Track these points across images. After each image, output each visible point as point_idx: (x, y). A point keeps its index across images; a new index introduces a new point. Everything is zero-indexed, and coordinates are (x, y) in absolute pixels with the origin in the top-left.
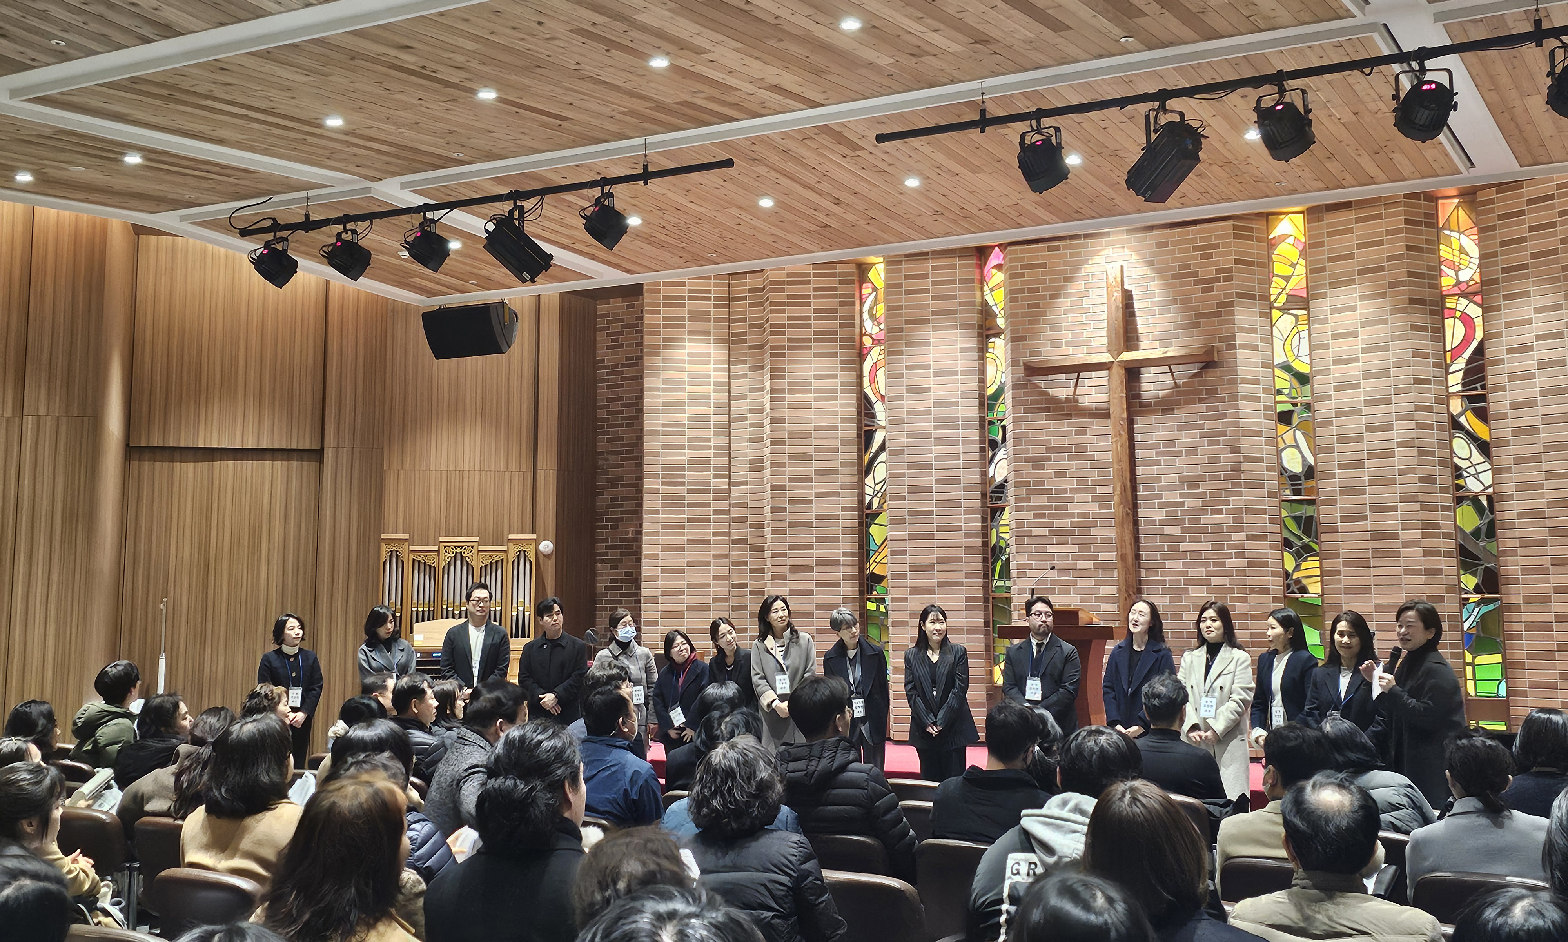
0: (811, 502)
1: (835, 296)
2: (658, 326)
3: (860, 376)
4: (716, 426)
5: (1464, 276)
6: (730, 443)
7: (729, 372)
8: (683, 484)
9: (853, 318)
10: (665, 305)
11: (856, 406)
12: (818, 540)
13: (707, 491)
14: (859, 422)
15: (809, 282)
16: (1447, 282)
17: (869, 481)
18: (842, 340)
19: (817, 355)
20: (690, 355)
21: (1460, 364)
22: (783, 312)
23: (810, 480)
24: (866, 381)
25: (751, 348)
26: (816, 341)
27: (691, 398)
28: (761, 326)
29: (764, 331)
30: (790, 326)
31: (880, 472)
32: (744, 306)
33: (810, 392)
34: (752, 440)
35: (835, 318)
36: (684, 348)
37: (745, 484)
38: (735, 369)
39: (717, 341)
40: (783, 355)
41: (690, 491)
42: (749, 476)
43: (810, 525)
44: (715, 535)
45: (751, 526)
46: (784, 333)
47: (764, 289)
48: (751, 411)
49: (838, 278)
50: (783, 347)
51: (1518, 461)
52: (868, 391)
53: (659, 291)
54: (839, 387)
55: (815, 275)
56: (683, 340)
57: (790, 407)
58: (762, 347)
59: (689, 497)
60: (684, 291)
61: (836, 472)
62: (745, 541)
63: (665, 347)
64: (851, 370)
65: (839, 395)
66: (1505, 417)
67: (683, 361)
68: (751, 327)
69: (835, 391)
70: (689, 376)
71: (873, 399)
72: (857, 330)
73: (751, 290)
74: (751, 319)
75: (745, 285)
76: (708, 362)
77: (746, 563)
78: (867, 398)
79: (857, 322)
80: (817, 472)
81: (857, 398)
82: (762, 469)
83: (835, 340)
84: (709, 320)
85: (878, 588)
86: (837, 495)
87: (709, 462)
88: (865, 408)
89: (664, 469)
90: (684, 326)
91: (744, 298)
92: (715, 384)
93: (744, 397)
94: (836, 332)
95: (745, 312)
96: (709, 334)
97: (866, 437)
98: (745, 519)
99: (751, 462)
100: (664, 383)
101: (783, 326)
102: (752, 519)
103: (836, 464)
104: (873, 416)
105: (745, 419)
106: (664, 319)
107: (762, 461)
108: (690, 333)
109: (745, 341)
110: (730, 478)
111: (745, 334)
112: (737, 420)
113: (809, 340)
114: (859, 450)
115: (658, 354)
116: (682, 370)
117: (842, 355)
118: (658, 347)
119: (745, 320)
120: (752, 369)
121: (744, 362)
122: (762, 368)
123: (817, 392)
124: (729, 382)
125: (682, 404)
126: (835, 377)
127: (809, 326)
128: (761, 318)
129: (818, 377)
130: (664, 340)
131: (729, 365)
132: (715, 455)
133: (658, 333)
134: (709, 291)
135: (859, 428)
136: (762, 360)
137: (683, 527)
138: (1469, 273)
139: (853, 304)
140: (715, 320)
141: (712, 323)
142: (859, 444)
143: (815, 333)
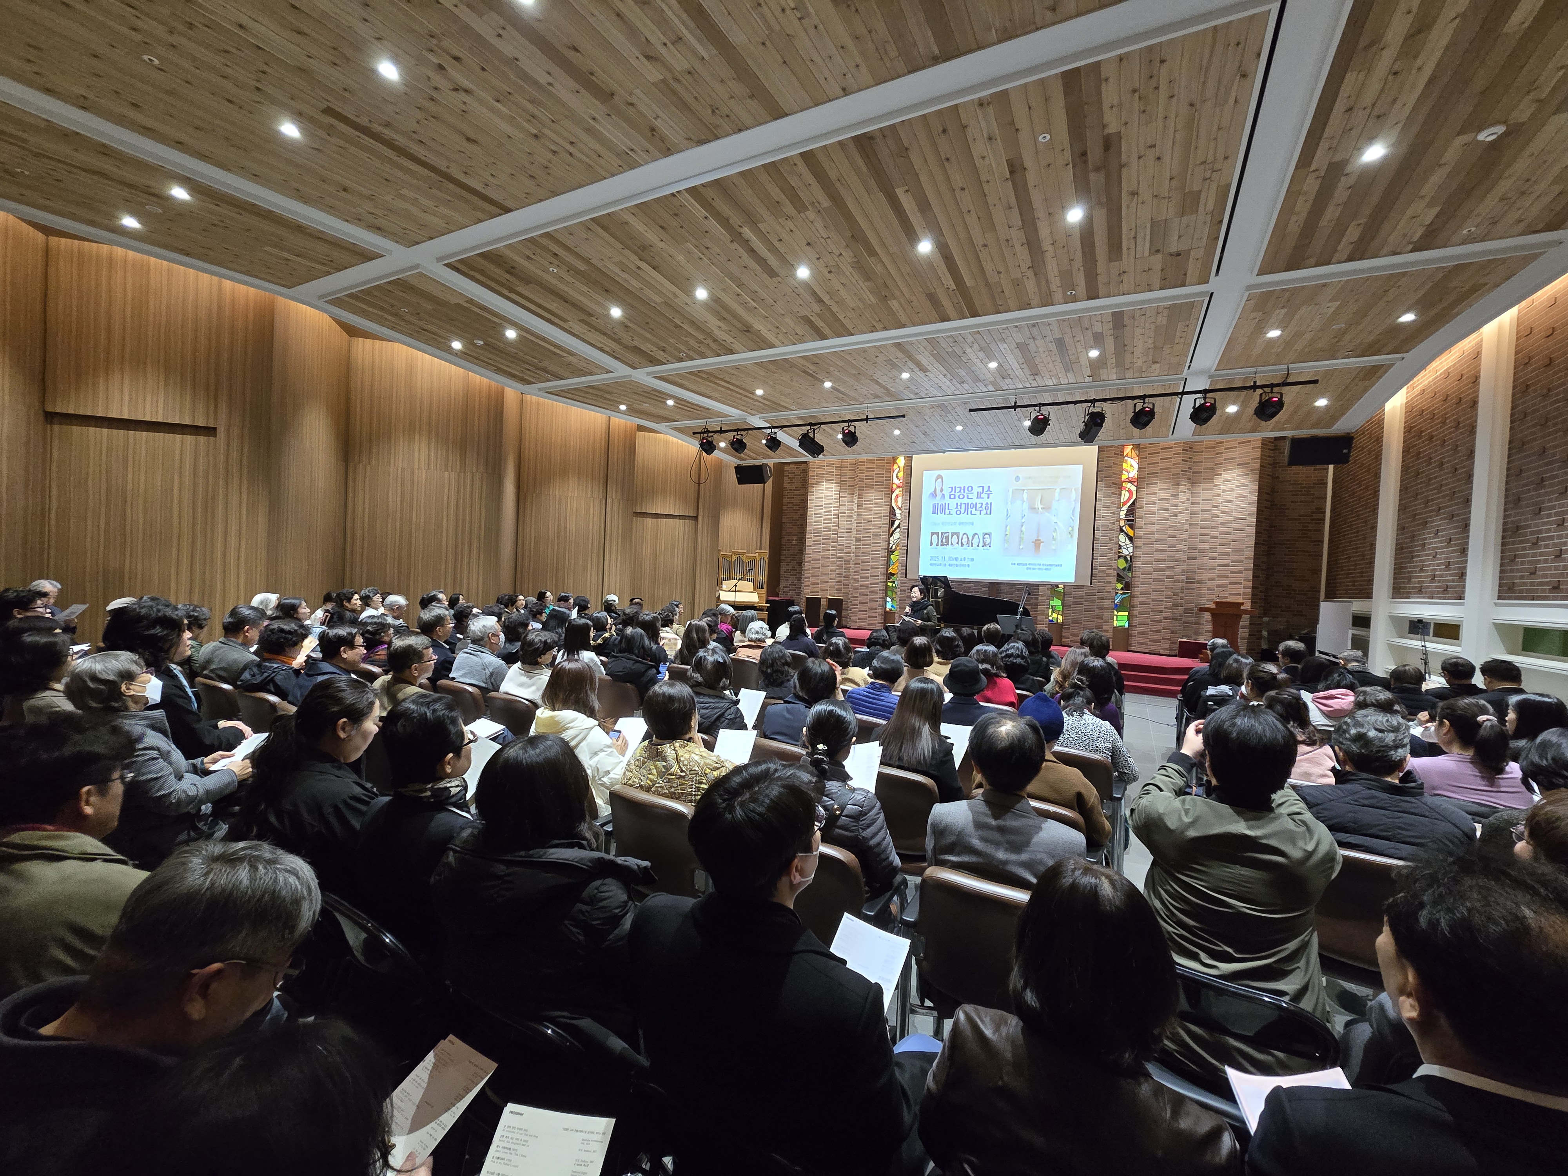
0: (870, 545)
3: (891, 500)
4: (834, 515)
5: (1131, 475)
6: (839, 522)
7: (840, 495)
9: (890, 477)
11: (888, 510)
12: (872, 559)
13: (829, 539)
14: (889, 516)
16: (1124, 477)
17: (892, 538)
19: (875, 491)
20: (825, 487)
21: (1126, 507)
23: (870, 537)
24: (893, 501)
25: (848, 486)
26: (875, 485)
27: (825, 504)
28: (854, 478)
29: (855, 480)
30: (866, 479)
31: (896, 535)
33: (872, 504)
34: (847, 521)
36: (823, 485)
37: (843, 537)
39: (836, 483)
41: (823, 539)
42: (846, 535)
45: (845, 553)
48: (848, 510)
51: (1144, 544)
52: (893, 505)
54: (882, 503)
57: (865, 510)
58: (854, 486)
59: (822, 541)
61: (879, 535)
62: (842, 558)
64: (888, 497)
65: (883, 506)
66: (1141, 528)
67: (823, 490)
69: (881, 505)
70: (825, 496)
71: (895, 508)
72: (891, 482)
76: (832, 491)
78: (892, 507)
79: (891, 479)
80: (872, 535)
81: (889, 507)
82: (851, 532)
83: (883, 486)
85: (893, 578)
86: (880, 543)
87: (831, 528)
88: (892, 511)
92: (834, 499)
93: (845, 505)
94: (883, 483)
97: (893, 523)
98: (843, 550)
99: (846, 529)
102: (846, 550)
103: (879, 532)
104: (895, 514)
105: (845, 513)
109: (846, 483)
110: (838, 535)
112: (842, 513)
113: (873, 485)
114: (889, 527)
116: (822, 493)
117: (885, 491)
120: (849, 494)
121: (846, 492)
122: (854, 494)
123: (874, 504)
124: (840, 499)
126: (881, 499)
127: (873, 479)
129: (874, 499)
131: (840, 492)
132: (833, 526)
135: (889, 519)
136: (854, 491)
138: (1134, 473)
139: (890, 472)
142: (888, 525)
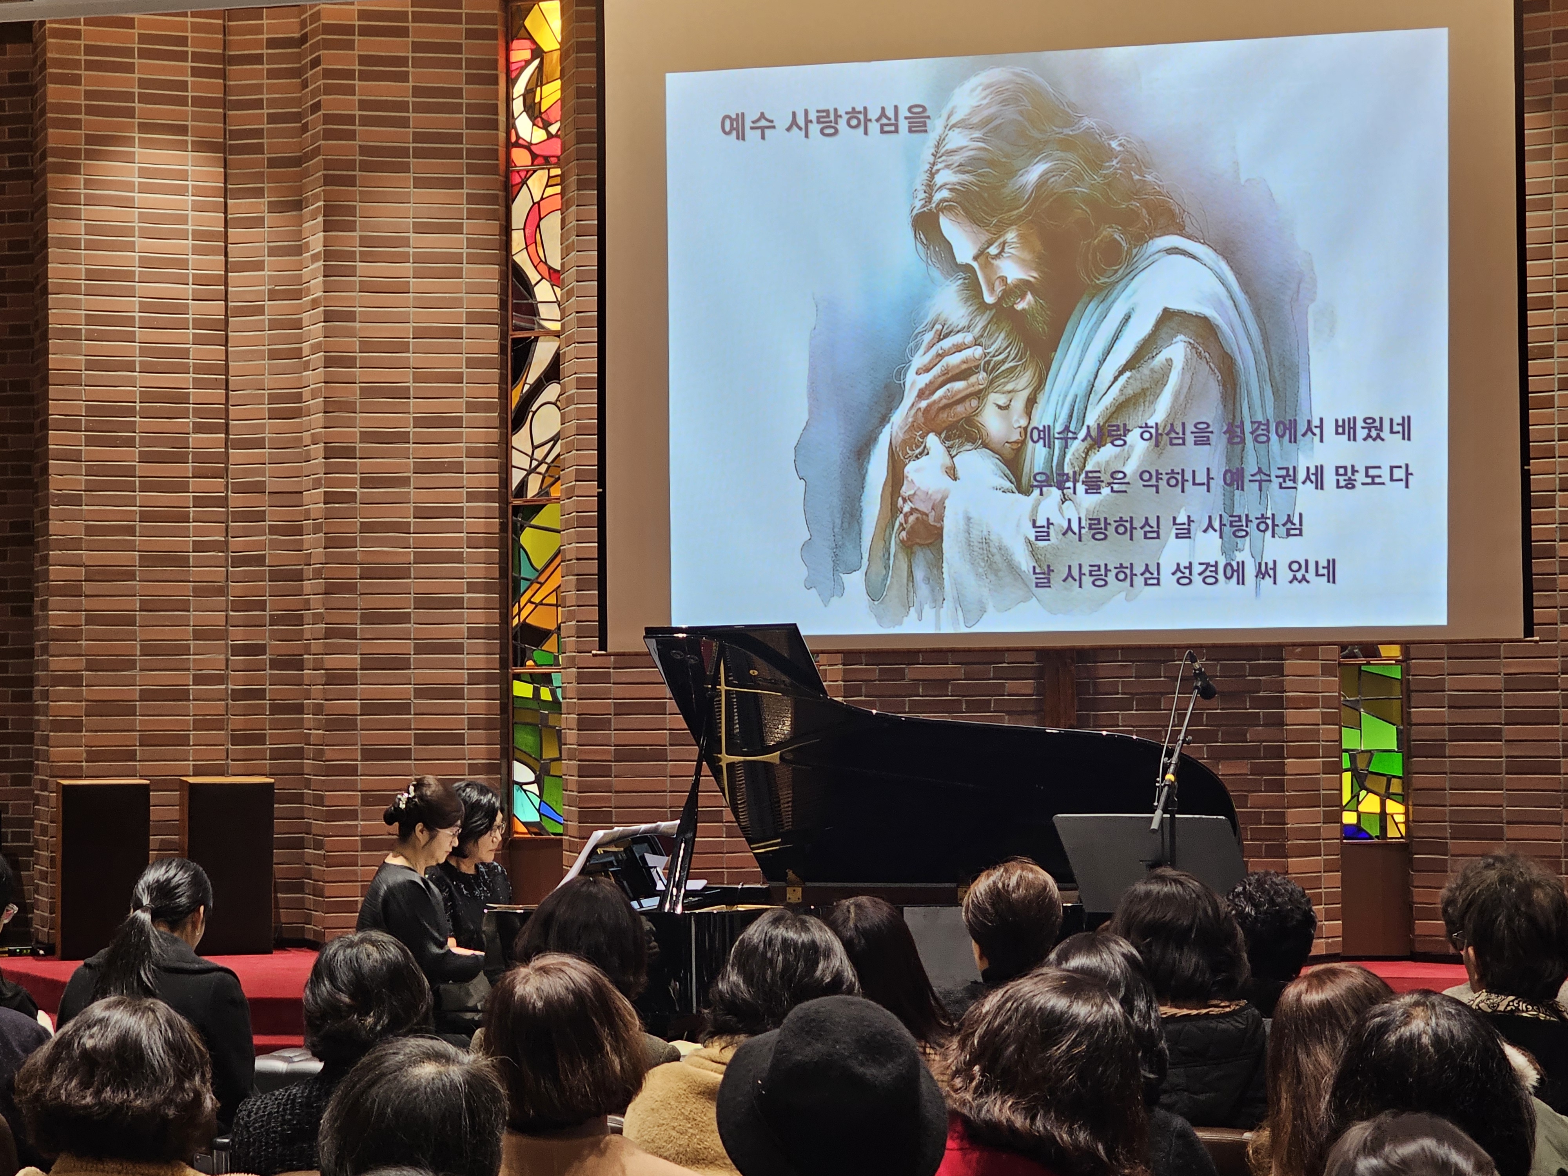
0: (405, 482)
1: (457, 64)
2: (76, 108)
3: (507, 230)
4: (198, 324)
6: (227, 360)
7: (226, 213)
8: (129, 442)
9: (494, 109)
10: (91, 66)
11: (497, 289)
12: (420, 558)
13: (182, 459)
14: (504, 323)
15: (403, 32)
17: (520, 440)
18: (471, 154)
19: (420, 183)
20: (144, 173)
22: (351, 91)
23: (404, 438)
24: (518, 239)
25: (272, 163)
26: (419, 153)
27: (145, 263)
28: (297, 117)
29: (305, 128)
30: (365, 121)
31: (546, 422)
32: (257, 74)
33: (403, 258)
34: (274, 355)
35: (457, 108)
36: (129, 158)
37: (259, 444)
38: (239, 207)
39: (199, 147)
40: (351, 181)
41: (145, 458)
42: (270, 429)
43: (403, 528)
44: (199, 547)
45: (273, 530)
46: (352, 135)
47: (304, 39)
48: (273, 295)
49: (464, 26)
50: (351, 165)
52: (522, 259)
53: (77, 35)
54: (465, 251)
55: (417, 17)
56: (129, 141)
57: (365, 288)
58: (297, 162)
59: (141, 469)
60: (131, 38)
61: (457, 422)
62: (260, 560)
63: (91, 155)
64: (490, 216)
65: (465, 266)
67: (129, 187)
68: (272, 118)
69: (457, 259)
70: (143, 218)
71: (533, 276)
72: (502, 135)
73: (272, 43)
74: (272, 103)
75: (259, 30)
76: (182, 191)
77: (262, 606)
78: (518, 273)
79: (502, 118)
80: (419, 422)
81: (501, 272)
82: (297, 413)
83: (457, 154)
84: (183, 101)
85: (537, 654)
86: (457, 468)
87: (185, 399)
88: (516, 293)
89: (91, 411)
90: (130, 113)
91: (257, 59)
92: (198, 235)
93: (259, 266)
94: (458, 138)
95: (259, 89)
96: (182, 130)
97: (515, 353)
98: (260, 517)
99: (273, 399)
100: (89, 230)
101: (350, 120)
102: (274, 515)
103: (456, 407)
104: (533, 311)
105: (260, 310)
106: (89, 95)
107: (298, 398)
108: (144, 128)
109: (258, 149)
110: (227, 433)
111: (259, 133)
112: (242, 312)
113: (404, 152)
114: (503, 379)
115: (75, 169)
116: (129, 204)
117: (472, 184)
118: (76, 153)
119: (258, 104)
120: (274, 207)
121: (258, 193)
122: (298, 205)
123: (420, 259)
124: (226, 233)
125: (128, 276)
126: (457, 229)
127: (404, 123)
128: (299, 102)
129: (420, 229)
130: (91, 139)
131: (225, 198)
132: (198, 384)
133: (76, 124)
134: (183, 41)
135: (504, 335)
136: (300, 190)
137: (131, 531)
139: (495, 81)
140: (198, 102)
141: (189, 108)
142: (503, 366)
143: (417, 137)
